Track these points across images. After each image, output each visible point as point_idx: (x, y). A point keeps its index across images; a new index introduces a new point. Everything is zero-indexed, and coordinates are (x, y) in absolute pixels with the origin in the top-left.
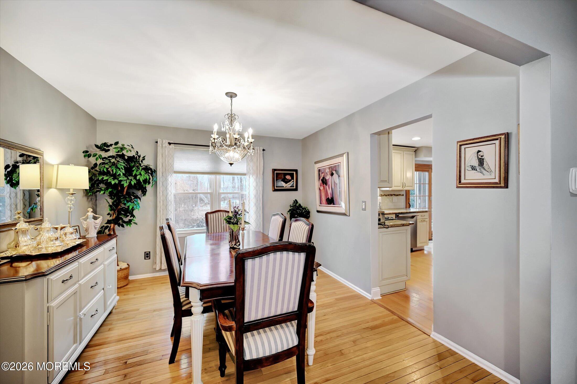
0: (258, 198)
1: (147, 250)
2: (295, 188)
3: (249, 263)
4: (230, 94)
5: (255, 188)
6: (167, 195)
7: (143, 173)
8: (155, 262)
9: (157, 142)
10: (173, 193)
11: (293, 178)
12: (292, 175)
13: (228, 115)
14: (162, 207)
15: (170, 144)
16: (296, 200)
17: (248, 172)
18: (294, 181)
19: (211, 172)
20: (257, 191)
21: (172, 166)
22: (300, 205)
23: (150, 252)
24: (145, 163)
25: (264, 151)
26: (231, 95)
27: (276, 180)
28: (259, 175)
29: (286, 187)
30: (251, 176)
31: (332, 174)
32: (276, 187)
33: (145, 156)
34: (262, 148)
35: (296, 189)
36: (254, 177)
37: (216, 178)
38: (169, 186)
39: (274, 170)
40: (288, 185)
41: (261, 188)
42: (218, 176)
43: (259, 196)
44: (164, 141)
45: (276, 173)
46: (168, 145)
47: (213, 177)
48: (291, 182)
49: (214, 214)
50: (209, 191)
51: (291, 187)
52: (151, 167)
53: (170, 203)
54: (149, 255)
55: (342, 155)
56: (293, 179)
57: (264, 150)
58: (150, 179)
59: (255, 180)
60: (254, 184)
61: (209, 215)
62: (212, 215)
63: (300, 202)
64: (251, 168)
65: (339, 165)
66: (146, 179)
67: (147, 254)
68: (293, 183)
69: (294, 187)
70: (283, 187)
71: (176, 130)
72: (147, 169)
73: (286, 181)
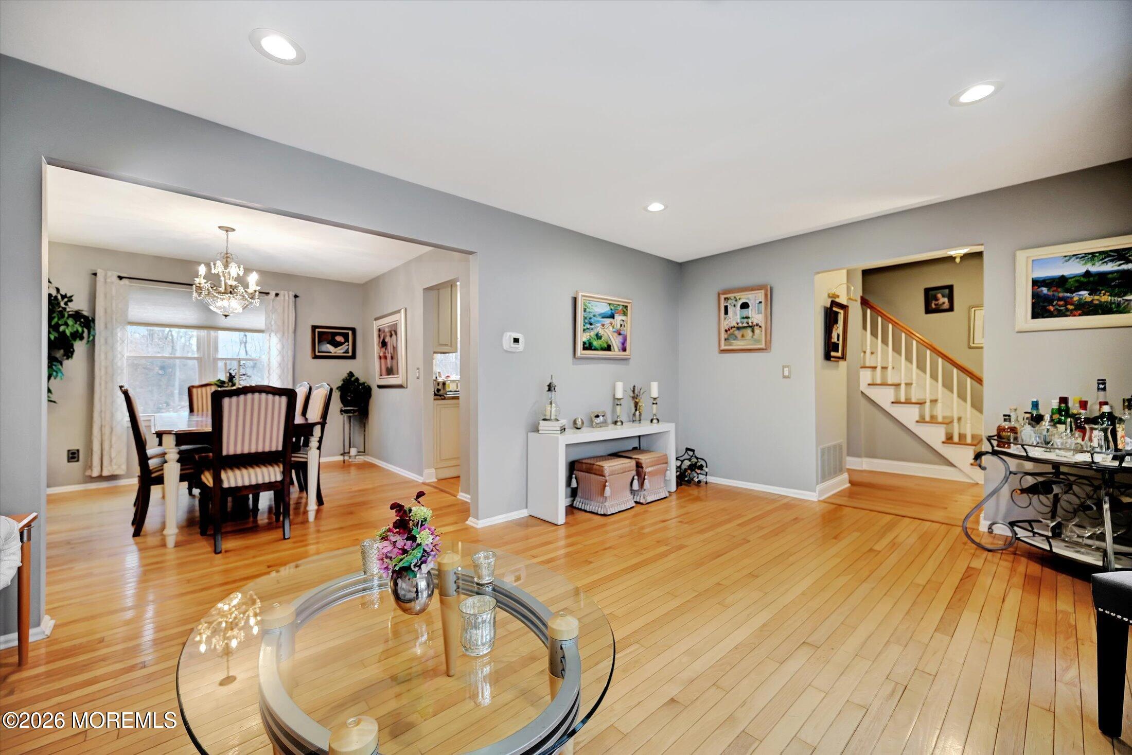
0: (286, 369)
1: (74, 447)
2: (350, 354)
3: (226, 401)
4: (226, 229)
5: (280, 352)
6: (113, 360)
7: (70, 322)
8: (89, 464)
9: (95, 274)
10: (125, 356)
11: (347, 340)
12: (346, 336)
13: (221, 253)
14: (103, 378)
15: (120, 278)
16: (351, 373)
17: (269, 328)
18: (348, 345)
19: (201, 325)
20: (283, 357)
21: (125, 312)
22: (357, 379)
23: (78, 451)
24: (72, 307)
25: (297, 299)
26: (228, 230)
27: (319, 343)
28: (286, 334)
29: (335, 353)
30: (273, 334)
31: (391, 336)
32: (319, 352)
33: (71, 295)
34: (294, 294)
35: (353, 357)
36: (279, 335)
37: (209, 335)
38: (119, 344)
39: (314, 328)
40: (339, 351)
41: (290, 353)
42: (212, 333)
43: (287, 365)
44: (109, 273)
45: (318, 332)
46: (118, 280)
47: (203, 333)
48: (343, 346)
49: (204, 389)
50: (196, 355)
51: (344, 353)
52: (85, 313)
53: (119, 371)
54: (76, 455)
55: (399, 311)
56: (348, 342)
57: (296, 296)
58: (83, 332)
59: (280, 340)
60: (279, 346)
61: (194, 390)
62: (199, 390)
63: (357, 374)
64: (273, 322)
65: (396, 324)
66: (77, 331)
67: (73, 453)
68: (347, 347)
69: (348, 353)
70: (331, 353)
71: (132, 256)
72: (77, 316)
73: (336, 345)
